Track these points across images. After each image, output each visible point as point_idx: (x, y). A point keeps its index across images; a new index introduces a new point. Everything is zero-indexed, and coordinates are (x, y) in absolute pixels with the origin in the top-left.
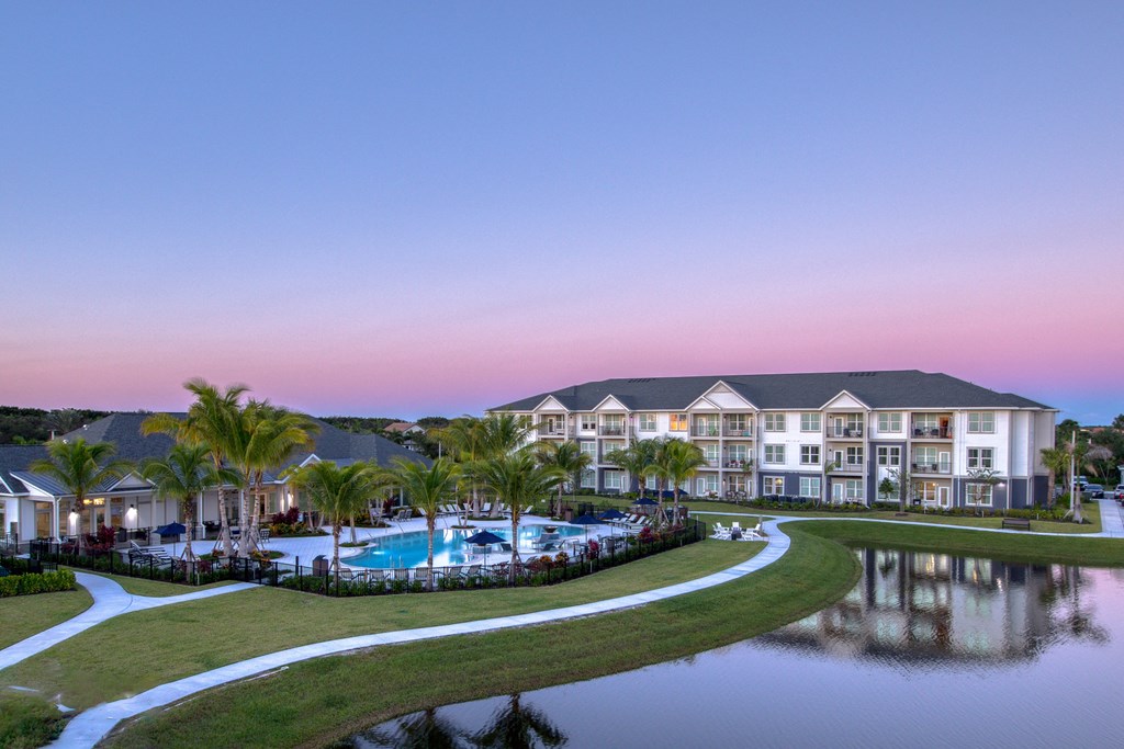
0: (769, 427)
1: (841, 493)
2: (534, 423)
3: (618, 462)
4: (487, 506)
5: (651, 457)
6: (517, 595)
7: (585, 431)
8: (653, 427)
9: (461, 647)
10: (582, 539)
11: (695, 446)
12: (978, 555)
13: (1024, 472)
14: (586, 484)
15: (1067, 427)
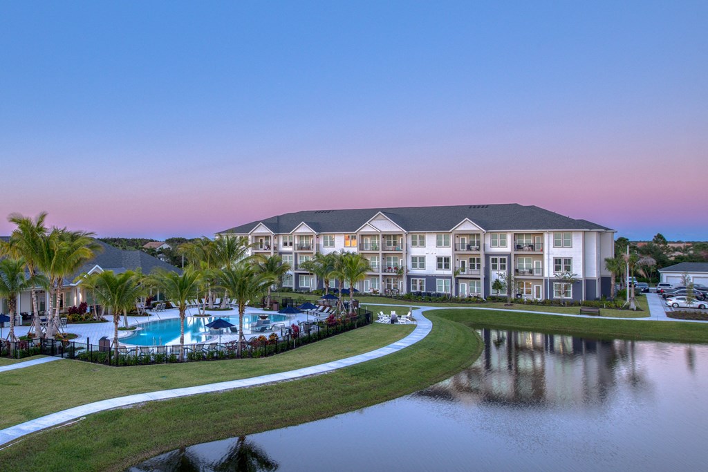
0: (414, 244)
1: (465, 290)
2: (250, 243)
3: (309, 269)
4: (218, 301)
5: (332, 265)
6: (244, 364)
7: (286, 248)
8: (332, 244)
9: (206, 402)
10: (287, 323)
11: (362, 257)
12: (563, 333)
13: (594, 274)
14: (286, 284)
15: (621, 243)
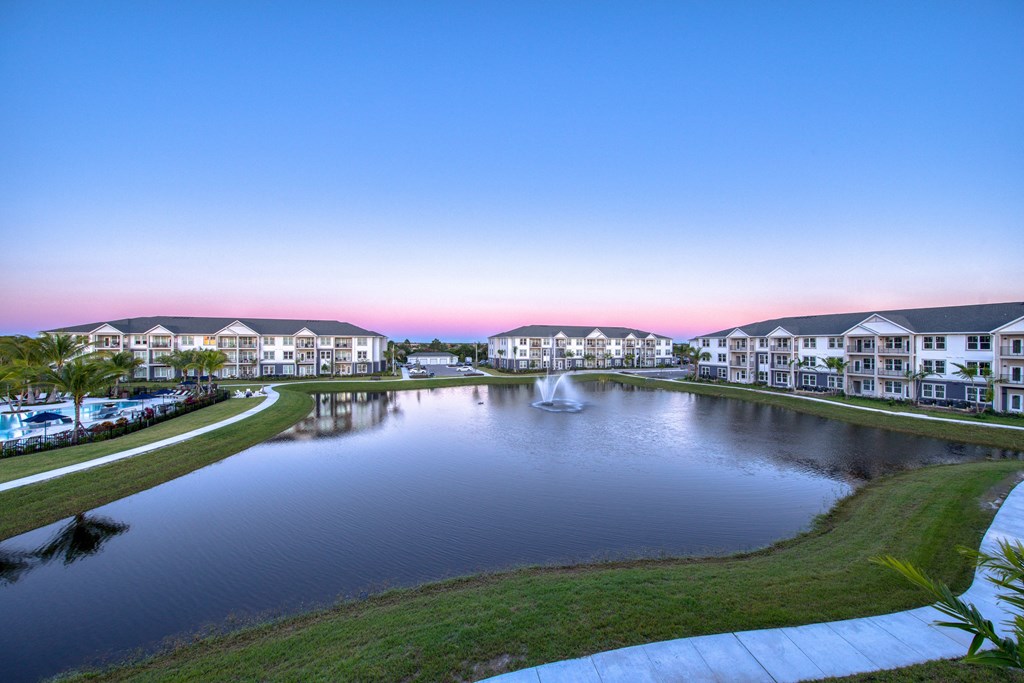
0: (266, 343)
1: (303, 371)
2: (91, 341)
3: (166, 362)
4: (43, 396)
5: (191, 359)
6: (81, 450)
7: (140, 346)
8: (191, 343)
9: (22, 495)
10: (139, 408)
11: (221, 352)
12: (362, 391)
13: (378, 359)
14: (139, 375)
15: (391, 343)
